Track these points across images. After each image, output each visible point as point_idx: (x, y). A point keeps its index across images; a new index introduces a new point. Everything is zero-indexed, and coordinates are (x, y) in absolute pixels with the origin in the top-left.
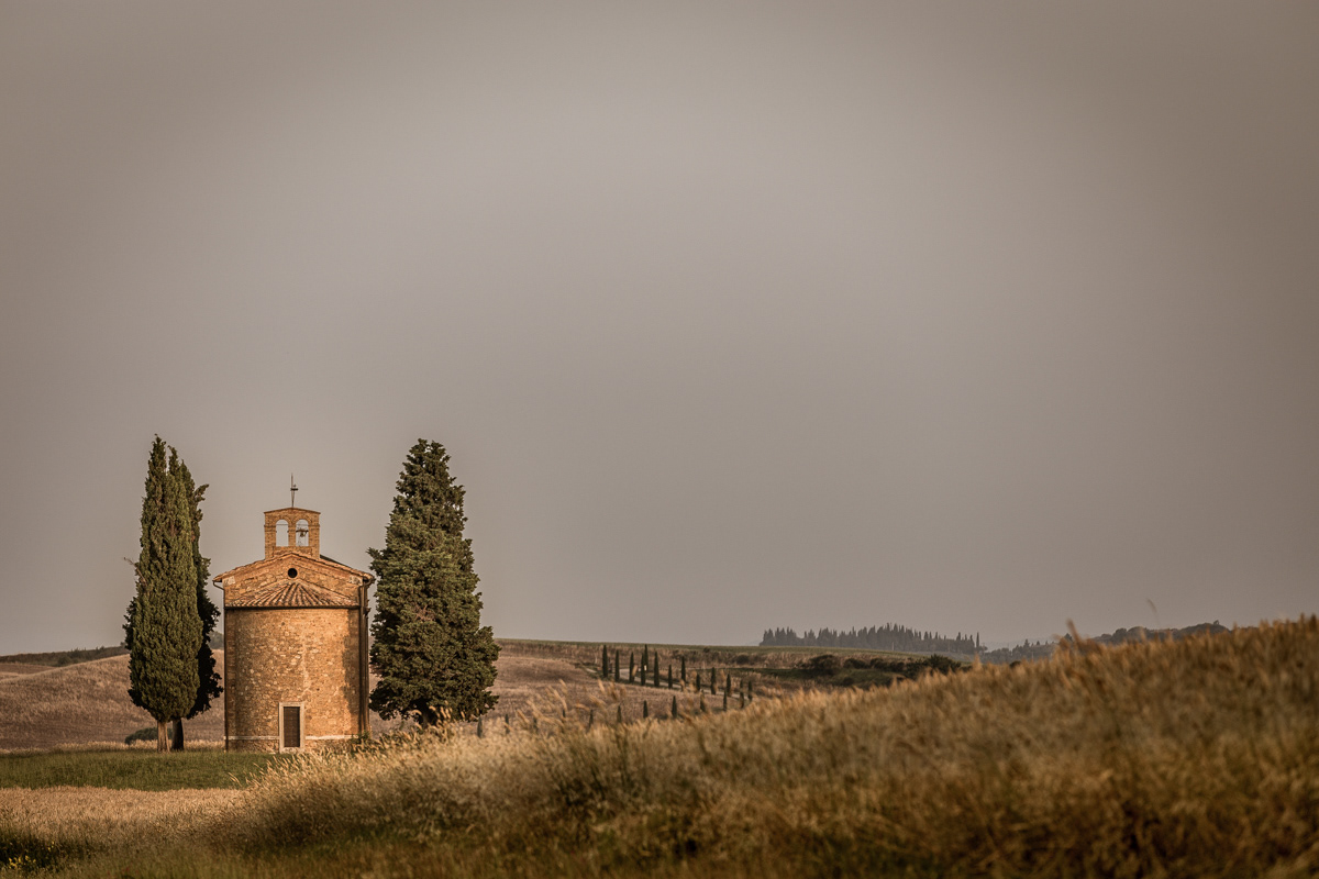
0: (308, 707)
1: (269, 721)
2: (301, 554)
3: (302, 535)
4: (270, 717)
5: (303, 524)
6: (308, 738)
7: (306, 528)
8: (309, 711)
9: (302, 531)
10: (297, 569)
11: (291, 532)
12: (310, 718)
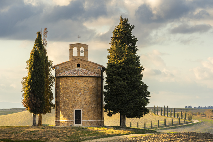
0: (83, 111)
1: (70, 115)
2: (82, 59)
3: (82, 53)
4: (71, 114)
5: (82, 49)
6: (83, 121)
7: (84, 50)
8: (84, 112)
9: (82, 51)
10: (80, 64)
11: (79, 51)
12: (84, 114)
